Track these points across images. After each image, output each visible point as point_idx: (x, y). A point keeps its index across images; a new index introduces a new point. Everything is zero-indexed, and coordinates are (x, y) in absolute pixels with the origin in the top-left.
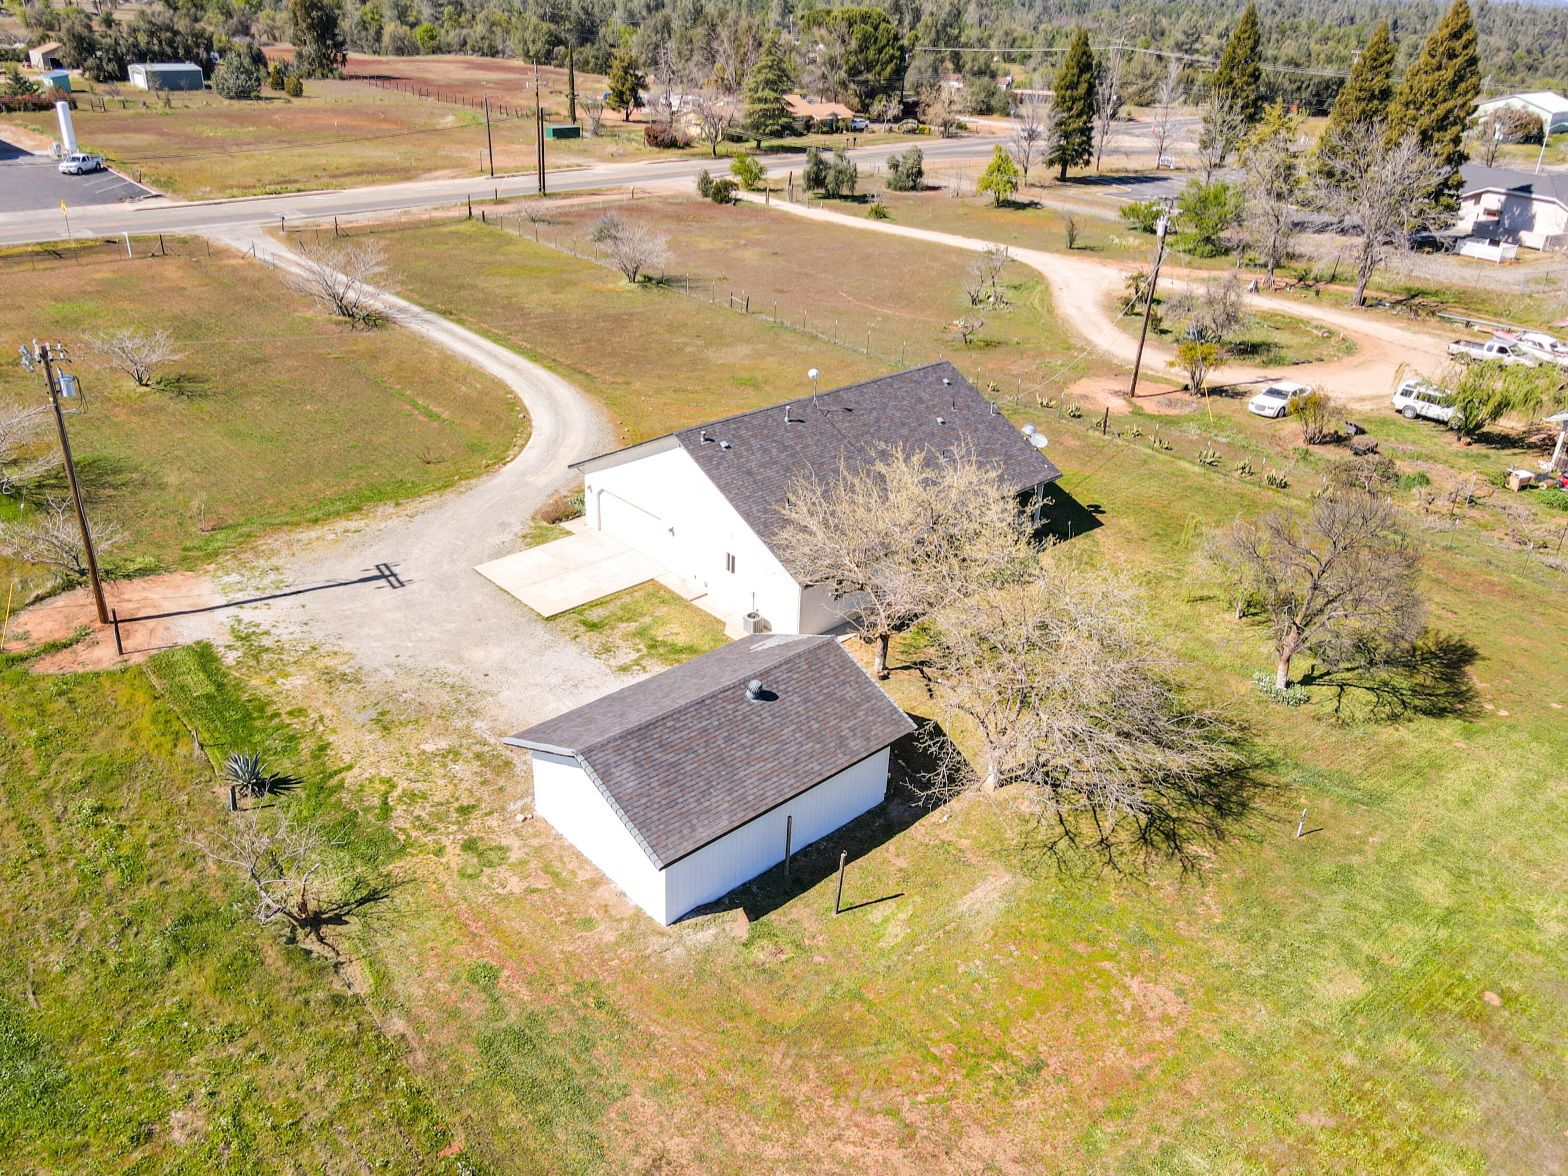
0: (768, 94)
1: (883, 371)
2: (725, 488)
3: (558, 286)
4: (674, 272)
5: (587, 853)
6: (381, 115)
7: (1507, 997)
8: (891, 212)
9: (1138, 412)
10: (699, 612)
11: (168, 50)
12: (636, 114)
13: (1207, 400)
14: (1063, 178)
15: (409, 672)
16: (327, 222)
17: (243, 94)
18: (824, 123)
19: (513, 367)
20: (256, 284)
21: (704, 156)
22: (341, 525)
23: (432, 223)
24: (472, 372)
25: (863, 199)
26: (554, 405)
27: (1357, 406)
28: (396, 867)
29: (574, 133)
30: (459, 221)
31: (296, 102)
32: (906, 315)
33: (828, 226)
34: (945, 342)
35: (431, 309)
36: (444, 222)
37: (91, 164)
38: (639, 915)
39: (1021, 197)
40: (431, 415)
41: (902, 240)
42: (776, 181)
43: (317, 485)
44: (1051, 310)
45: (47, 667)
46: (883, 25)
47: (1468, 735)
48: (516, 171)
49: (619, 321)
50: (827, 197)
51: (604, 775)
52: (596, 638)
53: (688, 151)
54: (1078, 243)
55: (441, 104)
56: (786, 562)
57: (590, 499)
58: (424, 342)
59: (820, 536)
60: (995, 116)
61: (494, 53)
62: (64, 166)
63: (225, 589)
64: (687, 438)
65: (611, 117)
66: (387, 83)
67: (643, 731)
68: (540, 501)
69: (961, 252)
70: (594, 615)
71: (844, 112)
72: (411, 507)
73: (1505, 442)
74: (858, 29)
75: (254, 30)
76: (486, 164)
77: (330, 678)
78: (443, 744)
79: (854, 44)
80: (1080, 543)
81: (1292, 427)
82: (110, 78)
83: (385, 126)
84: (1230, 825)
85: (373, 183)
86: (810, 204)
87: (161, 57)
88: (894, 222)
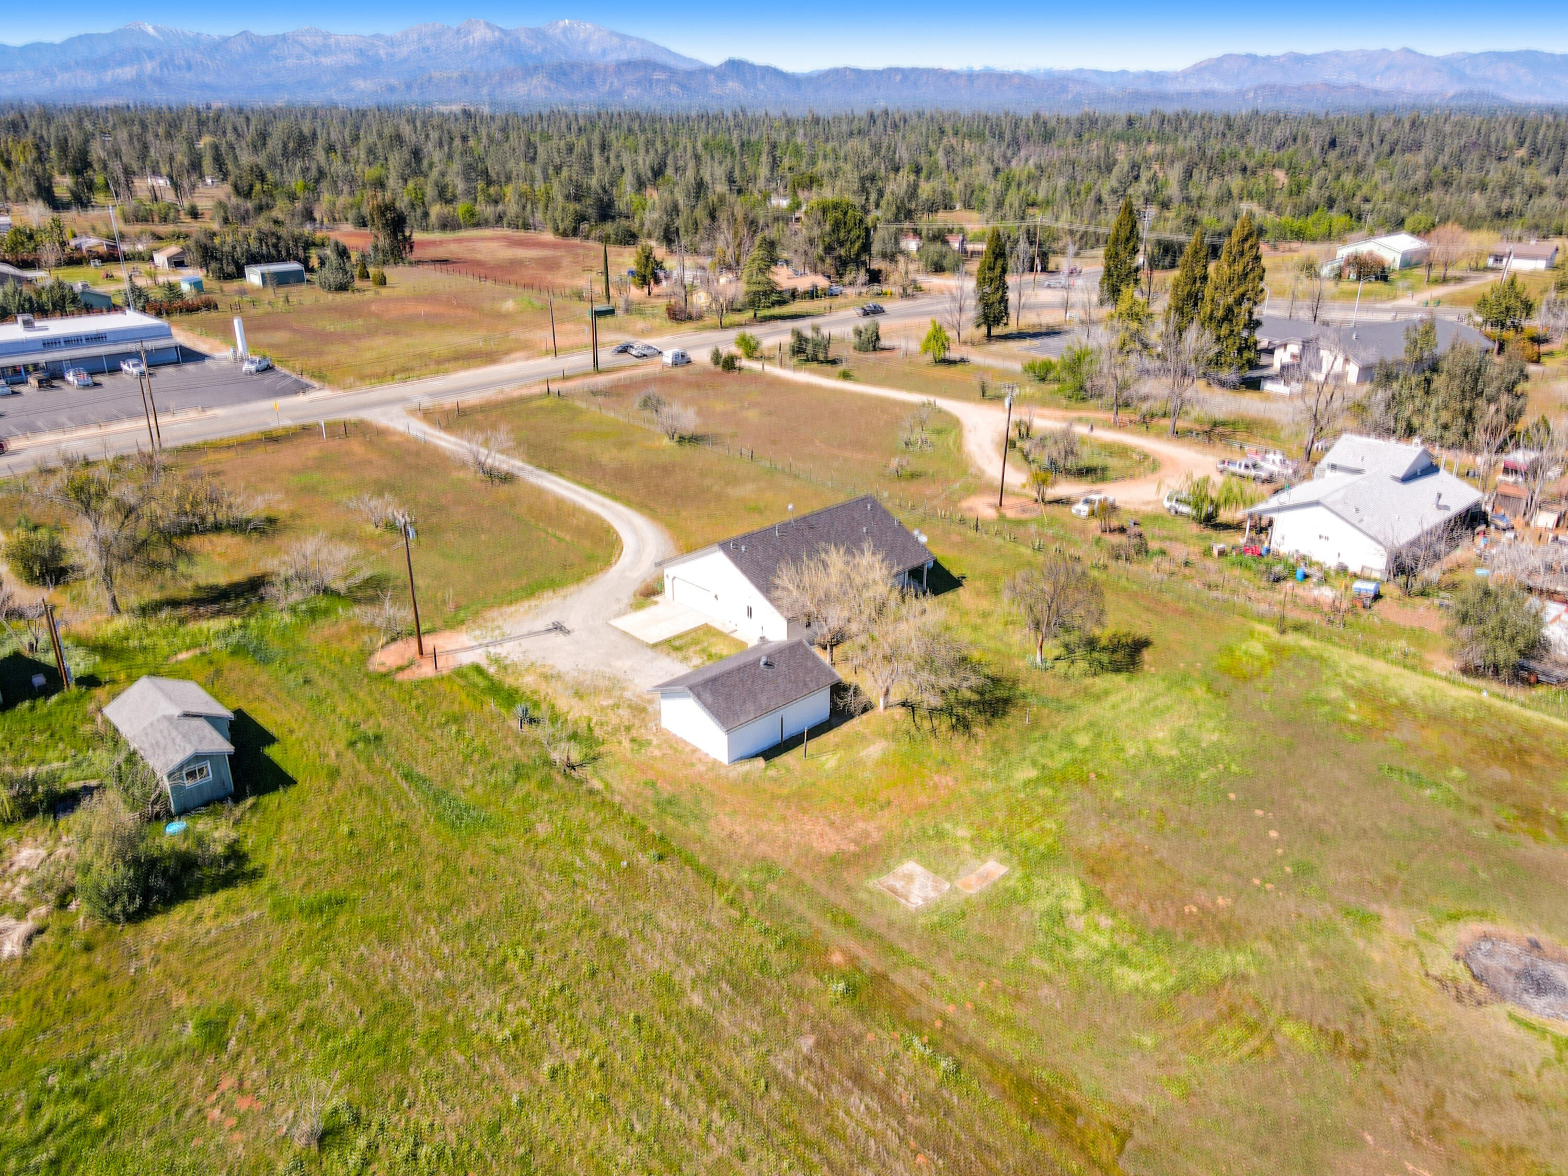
0: (761, 278)
1: (841, 498)
2: (745, 571)
3: (623, 445)
4: (701, 431)
5: (688, 740)
6: (455, 300)
7: (1099, 776)
8: (855, 373)
9: (1002, 517)
10: (733, 639)
11: (273, 252)
12: (656, 290)
13: (1049, 508)
14: (989, 336)
15: (585, 673)
16: (449, 402)
17: (342, 288)
18: (806, 293)
19: (603, 505)
20: (417, 454)
21: (713, 328)
22: (526, 604)
23: (522, 400)
24: (576, 510)
25: (834, 362)
26: (635, 530)
27: (1143, 508)
28: (602, 749)
29: (611, 312)
30: (540, 397)
31: (384, 291)
32: (860, 456)
33: (809, 387)
34: (883, 476)
35: (539, 466)
36: (531, 398)
37: (264, 364)
38: (715, 761)
39: (953, 355)
40: (560, 540)
41: (862, 396)
42: (769, 349)
43: (504, 583)
44: (959, 448)
45: (400, 677)
46: (850, 212)
47: (1129, 680)
48: (573, 349)
49: (666, 470)
50: (807, 360)
51: (699, 696)
52: (680, 655)
53: (700, 323)
54: (988, 393)
55: (498, 287)
56: (778, 607)
57: (667, 583)
58: (540, 492)
59: (795, 592)
60: (947, 274)
61: (526, 226)
62: (246, 367)
63: (475, 638)
64: (724, 546)
65: (636, 293)
66: (450, 267)
67: (714, 680)
68: (637, 586)
69: (904, 405)
70: (677, 643)
71: (822, 282)
72: (563, 592)
73: (1226, 527)
74: (831, 216)
75: (317, 215)
76: (551, 344)
77: (546, 677)
78: (611, 702)
79: (828, 228)
80: (950, 596)
81: (1095, 523)
82: (228, 277)
83: (460, 312)
84: (997, 722)
85: (469, 367)
86: (795, 368)
87: (269, 259)
88: (856, 381)
